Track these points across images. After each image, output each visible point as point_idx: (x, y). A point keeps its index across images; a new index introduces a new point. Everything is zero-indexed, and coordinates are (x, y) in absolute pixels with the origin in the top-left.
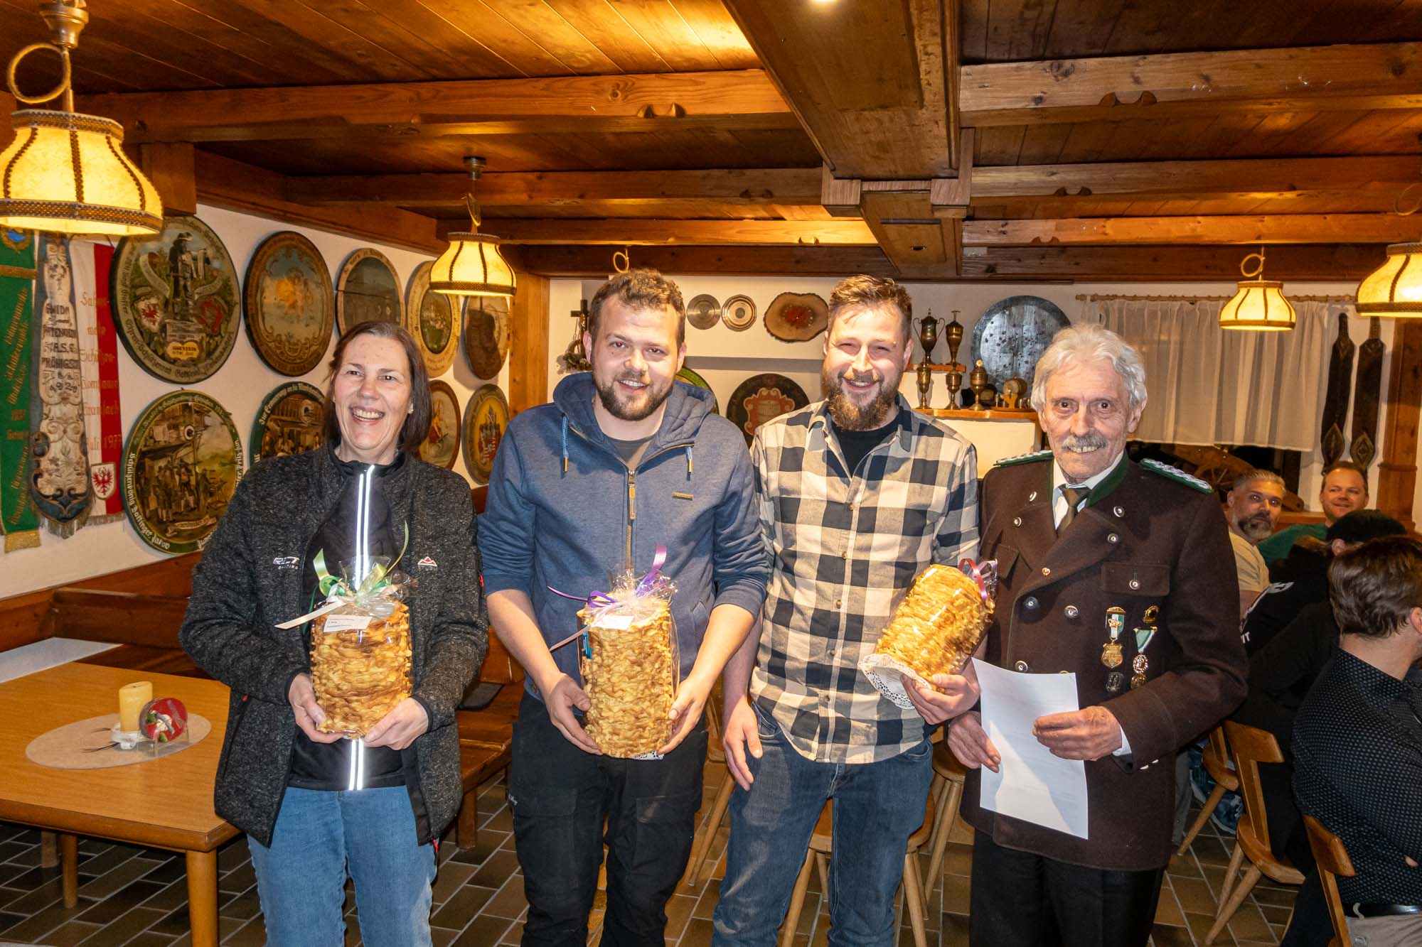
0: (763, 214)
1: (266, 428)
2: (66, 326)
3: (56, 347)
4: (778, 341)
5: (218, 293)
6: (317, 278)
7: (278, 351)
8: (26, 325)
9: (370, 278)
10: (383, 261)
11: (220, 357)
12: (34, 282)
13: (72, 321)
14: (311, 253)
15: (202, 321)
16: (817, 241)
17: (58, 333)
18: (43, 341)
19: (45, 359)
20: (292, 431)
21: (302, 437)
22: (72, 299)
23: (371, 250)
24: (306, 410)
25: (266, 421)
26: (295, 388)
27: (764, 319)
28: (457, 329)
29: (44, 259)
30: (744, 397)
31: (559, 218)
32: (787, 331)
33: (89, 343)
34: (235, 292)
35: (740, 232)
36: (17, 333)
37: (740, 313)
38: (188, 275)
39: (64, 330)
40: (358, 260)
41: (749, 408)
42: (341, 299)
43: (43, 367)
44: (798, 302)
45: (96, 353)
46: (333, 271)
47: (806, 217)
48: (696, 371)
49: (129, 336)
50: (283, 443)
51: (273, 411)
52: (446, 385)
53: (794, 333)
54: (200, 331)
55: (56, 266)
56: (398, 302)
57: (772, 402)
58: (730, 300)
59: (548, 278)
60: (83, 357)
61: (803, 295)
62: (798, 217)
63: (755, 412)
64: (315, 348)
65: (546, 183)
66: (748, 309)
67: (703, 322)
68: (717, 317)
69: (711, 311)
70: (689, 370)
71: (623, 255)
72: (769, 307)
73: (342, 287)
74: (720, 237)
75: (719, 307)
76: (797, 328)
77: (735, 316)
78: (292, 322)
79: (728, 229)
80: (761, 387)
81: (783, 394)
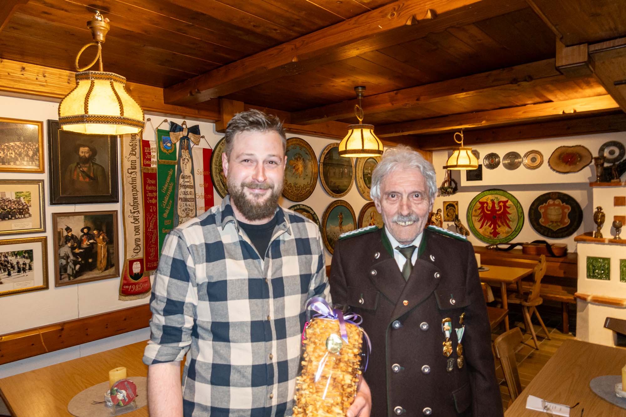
0: (538, 100)
2: (188, 184)
3: (185, 193)
4: (558, 174)
6: (309, 157)
7: (290, 191)
8: (172, 184)
9: (336, 156)
12: (176, 166)
13: (192, 182)
14: (306, 147)
16: (575, 111)
17: (185, 187)
18: (180, 191)
19: (180, 198)
22: (192, 172)
26: (298, 207)
27: (549, 162)
29: (180, 156)
30: (538, 206)
31: (424, 119)
32: (563, 168)
33: (200, 191)
35: (525, 112)
36: (168, 188)
37: (534, 160)
39: (188, 185)
40: (330, 148)
41: (542, 211)
43: (179, 202)
44: (570, 151)
45: (203, 194)
47: (566, 98)
48: (508, 192)
49: (218, 187)
53: (568, 168)
55: (185, 159)
56: (351, 166)
57: (556, 207)
58: (527, 153)
59: (431, 151)
60: (197, 197)
61: (573, 147)
62: (561, 98)
63: (545, 213)
64: (308, 189)
65: (399, 96)
66: (538, 158)
67: (512, 166)
68: (520, 163)
69: (516, 160)
70: (506, 192)
71: (460, 134)
72: (552, 155)
73: (322, 161)
74: (512, 117)
75: (521, 158)
76: (570, 165)
77: (530, 161)
78: (297, 178)
79: (517, 112)
80: (549, 199)
81: (563, 203)
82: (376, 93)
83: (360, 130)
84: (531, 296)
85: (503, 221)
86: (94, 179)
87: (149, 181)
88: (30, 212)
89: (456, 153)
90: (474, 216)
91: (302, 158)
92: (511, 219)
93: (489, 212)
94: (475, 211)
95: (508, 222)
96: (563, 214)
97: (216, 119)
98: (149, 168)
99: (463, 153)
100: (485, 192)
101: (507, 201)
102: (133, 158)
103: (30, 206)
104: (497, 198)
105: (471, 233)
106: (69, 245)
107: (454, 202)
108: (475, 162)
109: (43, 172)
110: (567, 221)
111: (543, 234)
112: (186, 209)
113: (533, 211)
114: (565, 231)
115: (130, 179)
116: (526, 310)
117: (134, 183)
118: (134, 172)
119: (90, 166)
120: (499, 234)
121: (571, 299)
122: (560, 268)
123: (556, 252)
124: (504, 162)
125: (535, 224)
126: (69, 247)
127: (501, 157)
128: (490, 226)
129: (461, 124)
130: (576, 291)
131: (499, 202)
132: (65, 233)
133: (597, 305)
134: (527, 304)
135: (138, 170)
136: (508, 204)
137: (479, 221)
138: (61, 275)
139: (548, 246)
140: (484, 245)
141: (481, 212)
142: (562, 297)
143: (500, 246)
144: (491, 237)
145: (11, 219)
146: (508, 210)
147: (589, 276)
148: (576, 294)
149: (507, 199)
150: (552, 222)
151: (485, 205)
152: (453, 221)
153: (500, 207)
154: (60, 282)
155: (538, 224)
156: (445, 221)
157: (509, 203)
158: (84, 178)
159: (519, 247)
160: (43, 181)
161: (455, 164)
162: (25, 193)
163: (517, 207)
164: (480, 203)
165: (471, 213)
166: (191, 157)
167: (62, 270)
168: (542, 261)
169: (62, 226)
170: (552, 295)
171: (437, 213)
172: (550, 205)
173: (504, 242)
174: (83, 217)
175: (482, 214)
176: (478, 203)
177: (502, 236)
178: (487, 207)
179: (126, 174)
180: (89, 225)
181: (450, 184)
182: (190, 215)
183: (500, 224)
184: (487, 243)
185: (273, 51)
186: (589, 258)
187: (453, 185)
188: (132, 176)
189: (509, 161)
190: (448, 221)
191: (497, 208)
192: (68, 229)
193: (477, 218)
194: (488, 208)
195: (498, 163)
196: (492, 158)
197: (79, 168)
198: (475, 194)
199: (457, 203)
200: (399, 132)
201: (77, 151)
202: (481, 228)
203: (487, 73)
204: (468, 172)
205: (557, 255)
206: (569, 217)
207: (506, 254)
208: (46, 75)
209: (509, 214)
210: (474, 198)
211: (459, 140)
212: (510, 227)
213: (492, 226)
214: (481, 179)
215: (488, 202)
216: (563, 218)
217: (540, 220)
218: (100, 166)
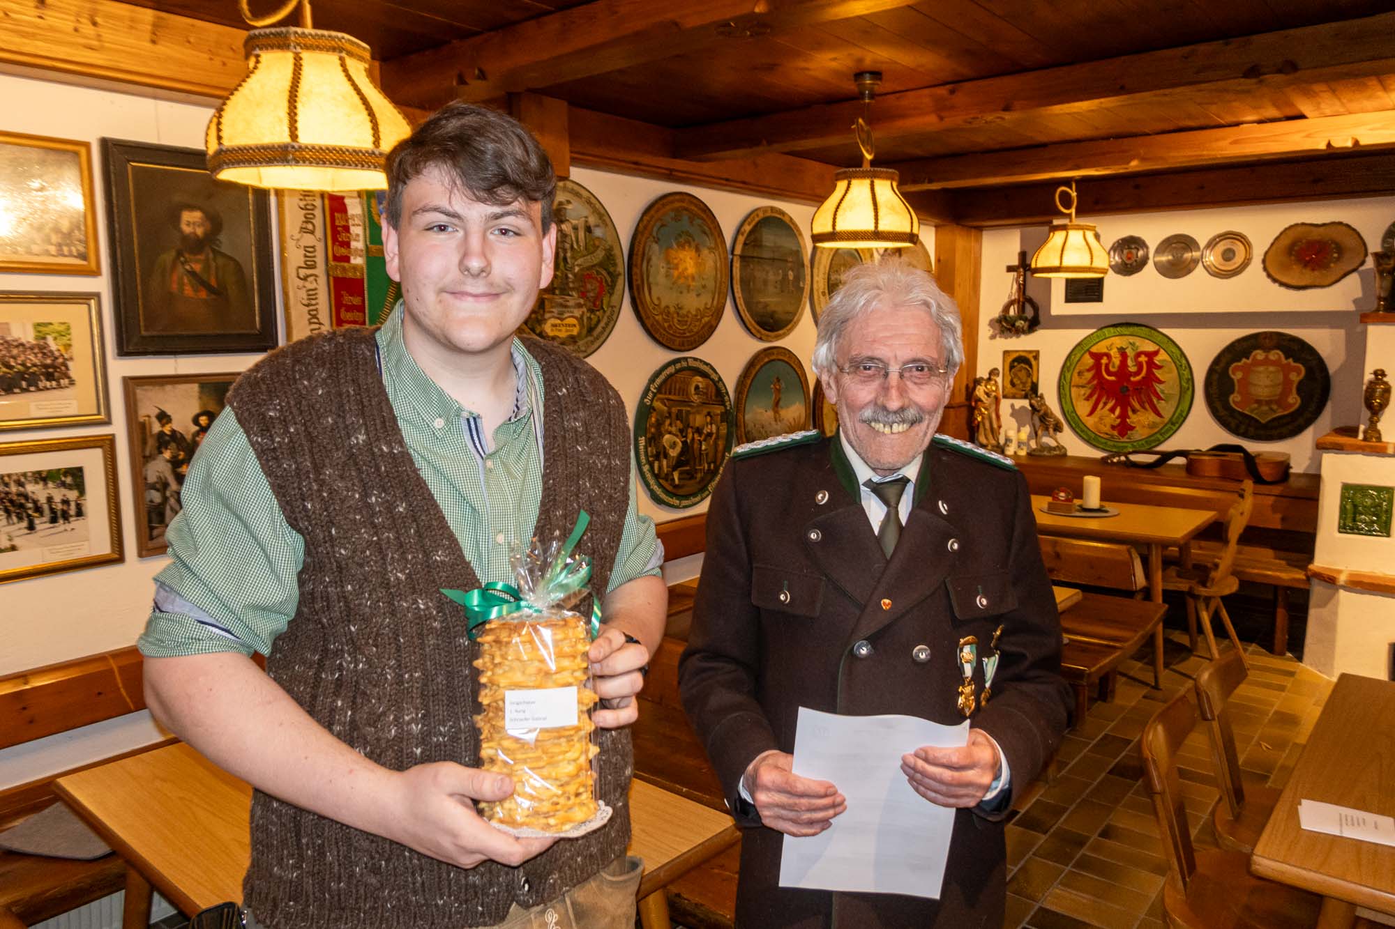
0: (1272, 112)
1: (652, 408)
4: (1283, 289)
5: (601, 264)
6: (709, 241)
7: (666, 325)
9: (769, 238)
10: (786, 219)
11: (602, 333)
14: (704, 216)
15: (583, 295)
16: (1356, 143)
20: (680, 411)
21: (691, 417)
23: (772, 209)
24: (697, 387)
25: (652, 401)
26: (684, 364)
27: (1264, 261)
30: (1228, 364)
32: (1296, 275)
34: (619, 261)
35: (1235, 142)
37: (1228, 255)
38: (567, 246)
40: (756, 220)
41: (1237, 376)
42: (737, 265)
44: (1315, 235)
46: (728, 235)
47: (1341, 110)
48: (1161, 330)
50: (670, 425)
51: (659, 389)
53: (1308, 276)
54: (579, 306)
56: (803, 265)
57: (1272, 369)
58: (1214, 239)
59: (980, 229)
61: (1324, 225)
62: (1328, 112)
63: (1245, 382)
64: (706, 319)
65: (960, 98)
66: (1240, 249)
67: (1175, 270)
68: (1195, 262)
69: (1188, 255)
70: (1155, 330)
71: (1069, 190)
72: (1272, 245)
73: (738, 251)
74: (1205, 153)
75: (1198, 248)
76: (1313, 270)
77: (1220, 258)
78: (681, 293)
79: (1217, 140)
80: (1255, 349)
81: (1287, 358)
82: (903, 89)
83: (867, 182)
84: (1216, 575)
85: (1144, 399)
86: (218, 292)
87: (348, 299)
88: (72, 373)
89: (1058, 237)
90: (1078, 386)
91: (693, 244)
92: (1162, 396)
93: (1113, 378)
94: (1080, 373)
95: (1155, 400)
96: (1287, 382)
98: (346, 265)
99: (1075, 237)
100: (1105, 331)
101: (1156, 353)
102: (309, 240)
103: (71, 359)
104: (1133, 344)
105: (1066, 427)
106: (167, 455)
107: (1030, 352)
108: (1102, 260)
109: (96, 273)
110: (1294, 400)
111: (1235, 431)
113: (1215, 377)
114: (1288, 424)
115: (303, 294)
116: (1202, 606)
117: (313, 302)
118: (311, 275)
119: (207, 259)
120: (1132, 428)
121: (1298, 580)
122: (1274, 508)
123: (1265, 471)
124: (1158, 259)
125: (1218, 405)
126: (168, 461)
127: (1153, 245)
128: (1112, 410)
129: (1078, 167)
130: (1312, 561)
131: (1139, 355)
132: (157, 427)
133: (1356, 592)
134: (1203, 591)
135: (320, 270)
136: (1157, 360)
137: (1087, 399)
138: (152, 529)
139: (1250, 459)
140: (1098, 454)
141: (1093, 378)
142: (1278, 574)
143: (1133, 458)
144: (1112, 436)
145: (26, 390)
146: (1157, 373)
147: (1343, 528)
148: (1311, 567)
149: (1157, 348)
150: (1259, 402)
151: (1104, 361)
152: (1026, 397)
153: (1140, 366)
154: (151, 545)
155: (1227, 407)
156: (1005, 397)
157: (1162, 357)
158: (196, 291)
159: (1180, 461)
160: (97, 296)
161: (1056, 263)
162: (57, 327)
163: (1179, 367)
164: (1093, 355)
165: (1068, 380)
167: (154, 516)
168: (1246, 495)
169: (148, 408)
170: (1256, 571)
171: (989, 379)
172: (1257, 363)
173: (1143, 449)
174: (195, 386)
175: (1095, 382)
176: (1087, 356)
177: (1139, 434)
178: (1107, 366)
179: (294, 282)
181: (1022, 309)
183: (1136, 406)
184: (1104, 450)
186: (1346, 487)
187: (1029, 312)
188: (309, 286)
189: (1170, 257)
190: (1014, 397)
191: (1133, 369)
192: (163, 417)
193: (1083, 391)
194: (1111, 369)
195: (1143, 263)
196: (1130, 248)
197: (183, 264)
198: (1080, 334)
199: (1036, 355)
200: (923, 182)
201: (176, 219)
202: (1091, 413)
204: (1069, 282)
205: (1268, 479)
206: (1299, 391)
207: (1144, 475)
208: (99, 20)
209: (1160, 382)
210: (1079, 345)
211: (1068, 206)
212: (1159, 414)
213: (1118, 411)
214: (1099, 298)
215: (1112, 353)
216: (1285, 393)
217: (1231, 399)
218: (231, 258)
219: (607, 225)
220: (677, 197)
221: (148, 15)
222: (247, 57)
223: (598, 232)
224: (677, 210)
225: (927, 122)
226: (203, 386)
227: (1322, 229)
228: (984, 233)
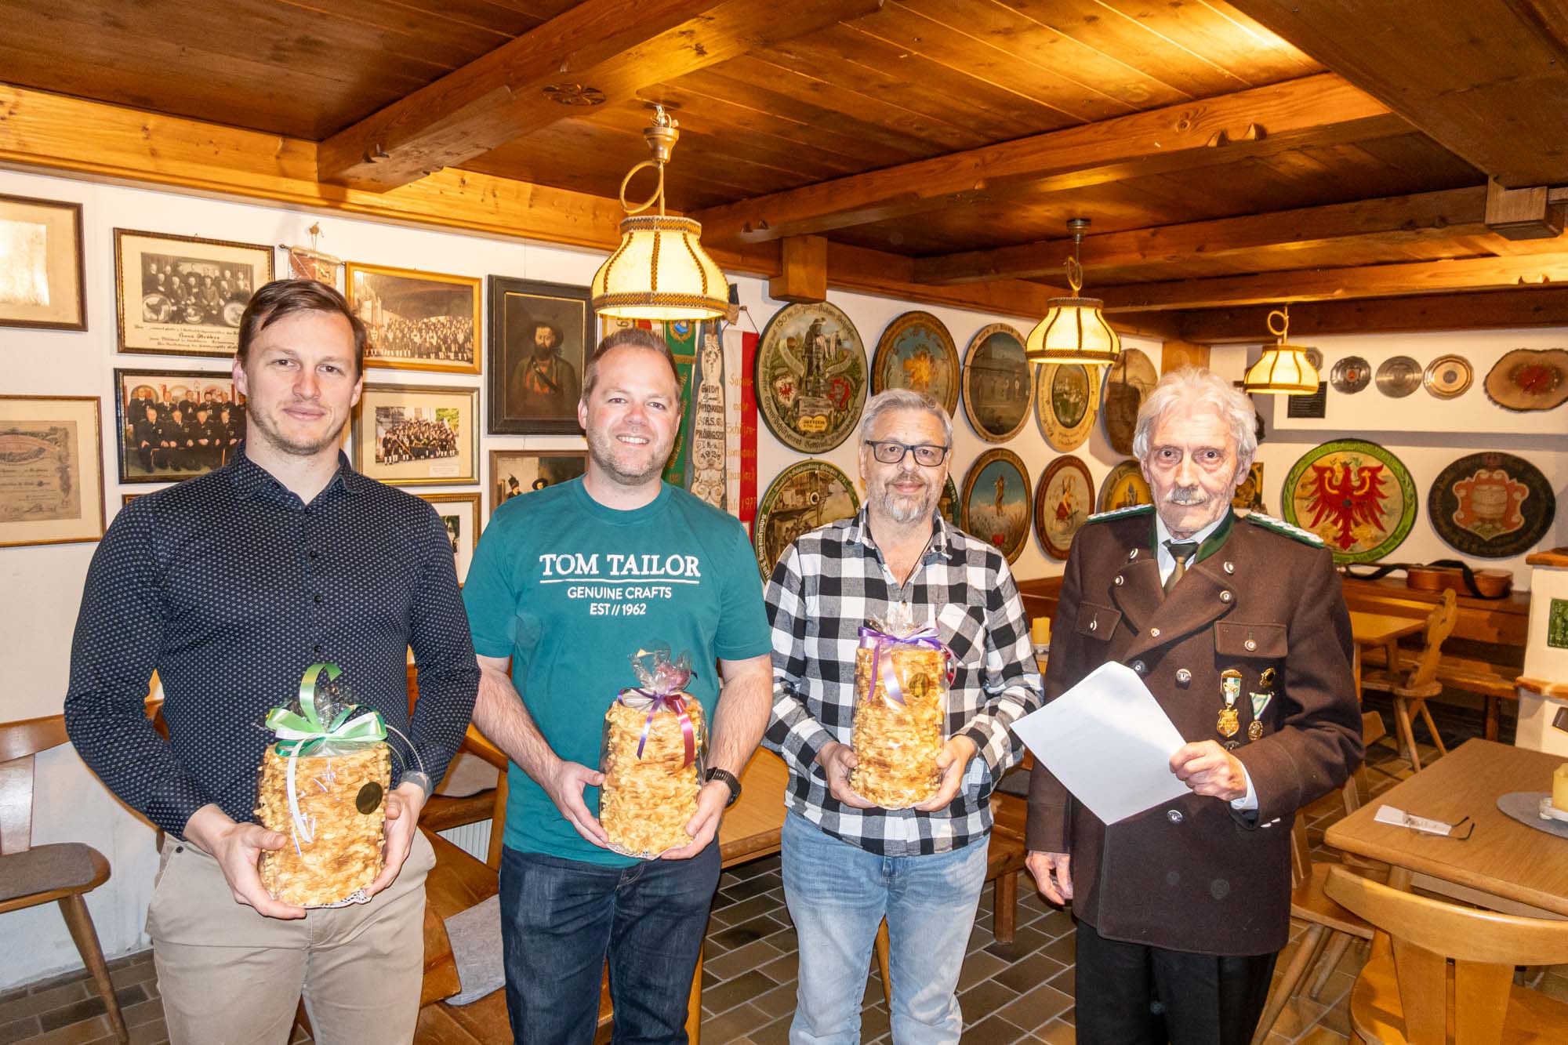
0: (1464, 251)
2: (714, 403)
3: (708, 422)
4: (1504, 412)
5: (847, 371)
6: (943, 354)
9: (1000, 352)
10: (1014, 335)
11: (845, 430)
12: (694, 367)
13: (721, 398)
14: (940, 333)
15: (831, 396)
16: (1546, 280)
17: (710, 409)
18: (698, 417)
19: (698, 431)
22: (722, 379)
23: (1002, 326)
27: (1485, 384)
28: (1094, 403)
29: (702, 346)
30: (1452, 482)
32: (1518, 398)
33: (734, 417)
34: (864, 370)
35: (1433, 276)
37: (1450, 377)
38: (821, 356)
39: (713, 406)
40: (987, 335)
41: (1460, 494)
42: (967, 374)
43: (696, 438)
44: (1537, 360)
45: (740, 425)
46: (961, 347)
47: (1530, 250)
48: (1386, 447)
49: (765, 411)
52: (1079, 460)
53: (1529, 400)
54: (828, 406)
55: (710, 352)
56: (1029, 376)
57: (1495, 488)
58: (1436, 361)
59: (1208, 346)
60: (728, 430)
61: (1544, 351)
62: (1516, 251)
63: (1468, 499)
65: (1160, 240)
66: (1462, 372)
67: (1398, 389)
68: (1417, 383)
69: (1409, 377)
70: (1379, 447)
71: (1281, 314)
72: (1494, 368)
73: (969, 362)
74: (1405, 284)
75: (1421, 371)
76: (1534, 393)
77: (1442, 379)
79: (1416, 273)
80: (1479, 468)
81: (1511, 478)
82: (1110, 230)
83: (1074, 309)
84: (1417, 677)
85: (1367, 513)
86: (556, 388)
88: (457, 446)
89: (1270, 356)
90: (1301, 498)
91: (929, 356)
92: (1385, 510)
93: (1335, 492)
94: (1303, 486)
95: (1378, 515)
96: (1511, 503)
97: (772, 273)
99: (1285, 357)
100: (1328, 445)
101: (1380, 469)
103: (458, 435)
104: (1357, 460)
108: (1311, 379)
109: (477, 372)
110: (1518, 519)
111: (1458, 547)
112: (708, 454)
113: (1439, 494)
114: (1511, 542)
116: (1403, 707)
119: (551, 363)
120: (1354, 541)
121: (1508, 690)
122: (1491, 623)
123: (1483, 587)
124: (1380, 379)
125: (1442, 522)
127: (1375, 366)
128: (1335, 522)
129: (1286, 295)
130: (1521, 673)
131: (1362, 470)
132: (508, 489)
134: (1405, 692)
136: (1380, 475)
137: (1311, 510)
139: (1468, 575)
141: (1316, 491)
142: (1487, 684)
143: (1355, 570)
145: (429, 457)
146: (1381, 488)
147: (1552, 642)
148: (1520, 678)
149: (1381, 464)
150: (1483, 520)
151: (1328, 475)
152: (1248, 506)
153: (1363, 480)
155: (1451, 524)
157: (1385, 473)
158: (542, 387)
159: (1401, 574)
160: (478, 390)
161: (1266, 380)
162: (450, 412)
163: (1402, 483)
164: (1316, 469)
165: (1291, 491)
166: (721, 349)
168: (1447, 602)
170: (1466, 680)
172: (1480, 482)
173: (1364, 561)
174: (536, 460)
175: (1318, 495)
176: (1310, 469)
177: (1361, 547)
178: (1330, 479)
180: (547, 476)
182: (716, 465)
183: (1359, 518)
185: (935, 165)
186: (1555, 603)
189: (1392, 378)
191: (1356, 483)
192: (514, 482)
193: (1306, 503)
194: (1334, 483)
195: (1366, 381)
196: (1352, 368)
197: (535, 367)
198: (1305, 448)
199: (1261, 468)
200: (1143, 305)
201: (532, 333)
202: (1315, 525)
203: (1354, 205)
204: (1292, 399)
205: (1486, 594)
206: (1523, 511)
207: (1367, 586)
208: (497, 193)
209: (1383, 497)
210: (1303, 458)
211: (1280, 328)
212: (1381, 528)
213: (1340, 524)
214: (1322, 415)
215: (1335, 467)
216: (1508, 513)
217: (1454, 515)
218: (568, 363)
219: (854, 338)
220: (917, 315)
221: (528, 187)
222: (623, 232)
223: (847, 345)
224: (916, 326)
225: (1135, 258)
226: (541, 460)
227: (1543, 355)
228: (1213, 350)
